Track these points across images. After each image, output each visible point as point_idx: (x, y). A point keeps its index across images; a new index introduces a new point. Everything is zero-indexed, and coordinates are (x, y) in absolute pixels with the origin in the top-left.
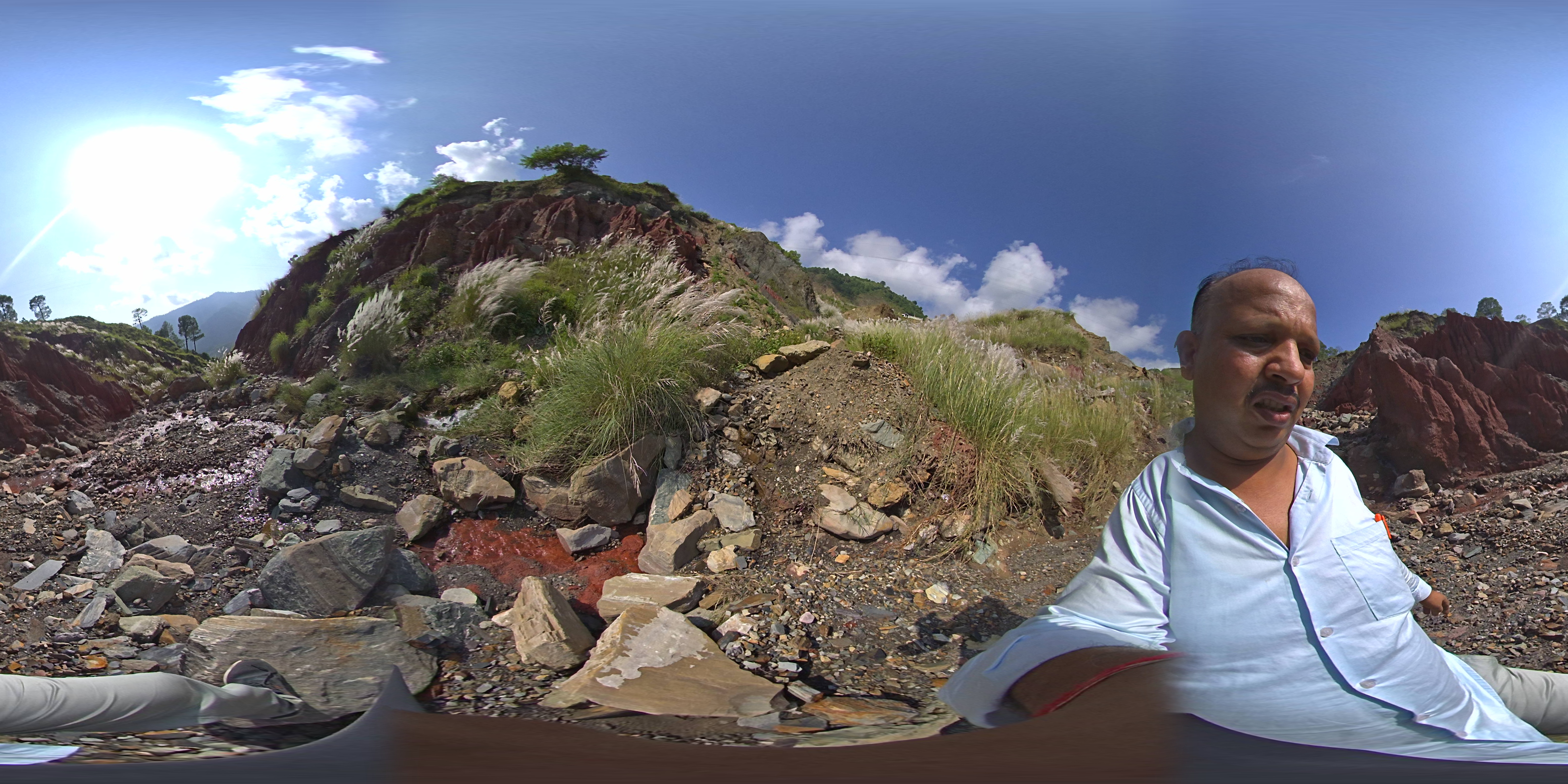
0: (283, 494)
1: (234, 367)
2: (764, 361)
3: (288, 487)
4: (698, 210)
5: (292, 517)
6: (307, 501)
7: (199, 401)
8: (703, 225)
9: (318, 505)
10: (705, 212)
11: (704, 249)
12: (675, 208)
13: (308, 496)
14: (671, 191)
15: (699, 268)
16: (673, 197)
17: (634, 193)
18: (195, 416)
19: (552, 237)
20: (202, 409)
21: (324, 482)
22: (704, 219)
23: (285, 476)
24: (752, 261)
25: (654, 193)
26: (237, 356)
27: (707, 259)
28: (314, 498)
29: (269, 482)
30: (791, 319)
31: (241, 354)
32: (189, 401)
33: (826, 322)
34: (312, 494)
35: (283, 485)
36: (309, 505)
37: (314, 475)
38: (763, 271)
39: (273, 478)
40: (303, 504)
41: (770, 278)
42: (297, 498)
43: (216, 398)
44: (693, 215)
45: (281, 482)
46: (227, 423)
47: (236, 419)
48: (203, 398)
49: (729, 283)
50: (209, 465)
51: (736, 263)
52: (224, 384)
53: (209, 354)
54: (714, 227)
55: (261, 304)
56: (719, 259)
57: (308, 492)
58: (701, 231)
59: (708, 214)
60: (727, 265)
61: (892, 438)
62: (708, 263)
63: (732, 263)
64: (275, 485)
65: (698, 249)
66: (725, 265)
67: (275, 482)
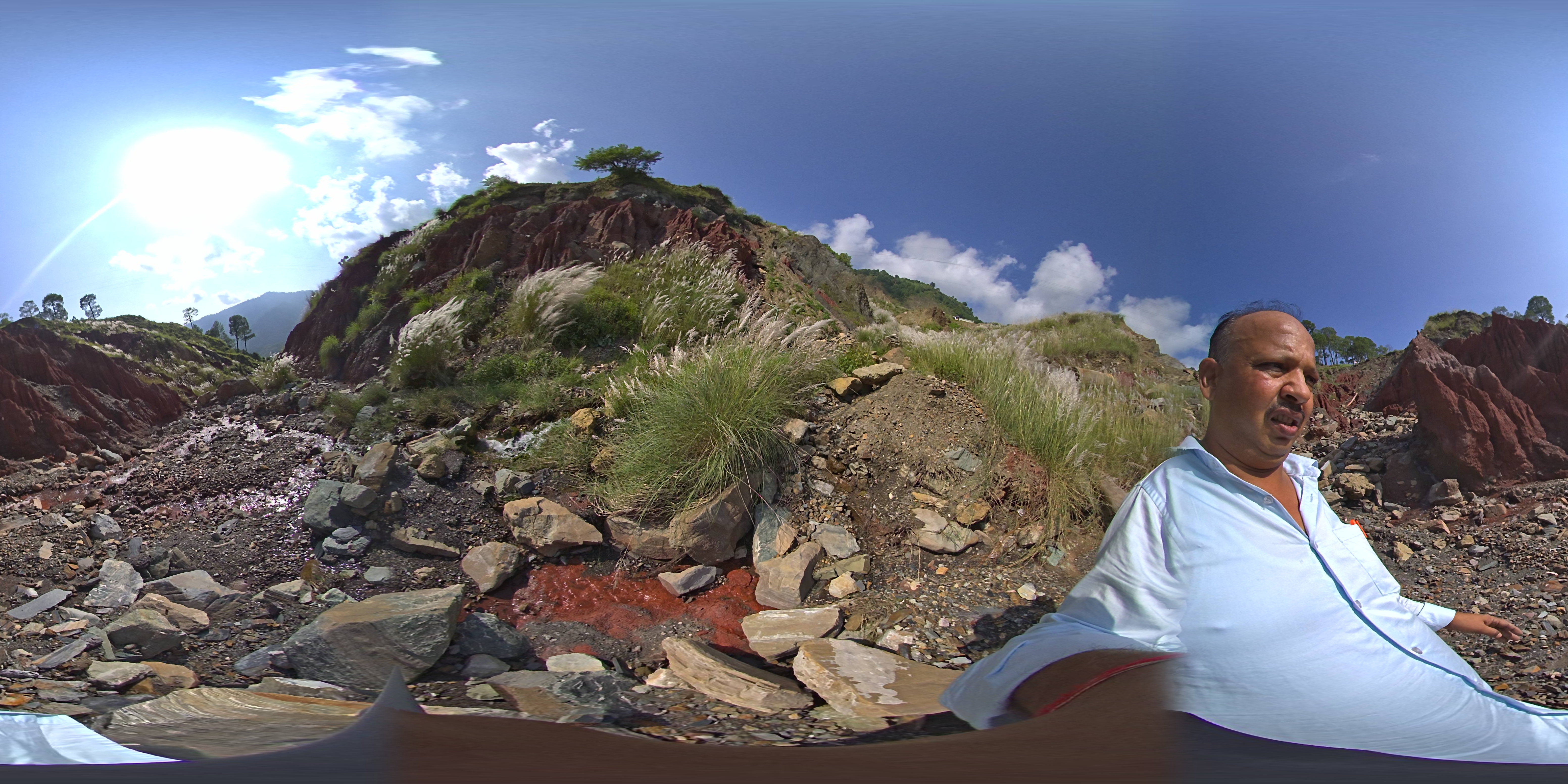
0: (328, 532)
1: (283, 371)
2: (841, 384)
3: (334, 526)
4: (751, 213)
5: (338, 559)
6: (355, 543)
7: (247, 406)
8: (755, 228)
9: (368, 549)
10: (758, 215)
11: (758, 253)
12: (729, 211)
13: (357, 537)
14: (724, 194)
15: (755, 273)
16: (726, 200)
17: (688, 196)
18: (242, 422)
19: (609, 241)
20: (250, 415)
21: (376, 521)
22: (757, 222)
23: (331, 513)
24: (805, 265)
25: (708, 196)
26: (287, 360)
27: (762, 264)
28: (363, 541)
29: (312, 517)
30: (846, 325)
31: (291, 357)
32: (237, 406)
33: (881, 327)
34: (362, 534)
35: (328, 523)
36: (358, 548)
37: (365, 514)
38: (817, 276)
39: (318, 514)
40: (350, 547)
41: (824, 282)
42: (344, 539)
43: (263, 404)
44: (746, 218)
45: (326, 519)
46: (274, 433)
47: (283, 429)
48: (251, 403)
49: (785, 289)
50: (251, 485)
51: (790, 267)
52: (274, 388)
53: (259, 354)
54: (766, 231)
55: (311, 305)
56: (773, 264)
57: (357, 533)
58: (755, 234)
59: (761, 217)
60: (782, 270)
61: (973, 464)
62: (763, 268)
63: (786, 267)
64: (319, 522)
65: (753, 253)
66: (780, 270)
67: (319, 518)
